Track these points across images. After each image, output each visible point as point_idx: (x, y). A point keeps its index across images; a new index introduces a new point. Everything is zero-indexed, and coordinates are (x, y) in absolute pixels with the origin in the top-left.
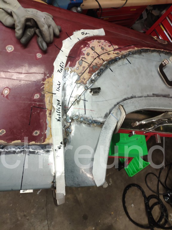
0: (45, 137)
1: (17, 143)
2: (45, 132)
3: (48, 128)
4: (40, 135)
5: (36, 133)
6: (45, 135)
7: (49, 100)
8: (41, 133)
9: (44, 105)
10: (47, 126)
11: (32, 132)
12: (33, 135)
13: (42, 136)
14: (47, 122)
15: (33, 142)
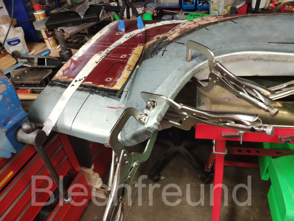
0: (115, 83)
1: (88, 84)
2: (117, 79)
3: (121, 77)
4: (112, 81)
5: (109, 80)
6: (116, 82)
7: (133, 59)
8: (112, 80)
9: (127, 62)
10: (121, 76)
11: (106, 79)
12: (105, 80)
13: (113, 82)
14: (123, 73)
15: (102, 86)
